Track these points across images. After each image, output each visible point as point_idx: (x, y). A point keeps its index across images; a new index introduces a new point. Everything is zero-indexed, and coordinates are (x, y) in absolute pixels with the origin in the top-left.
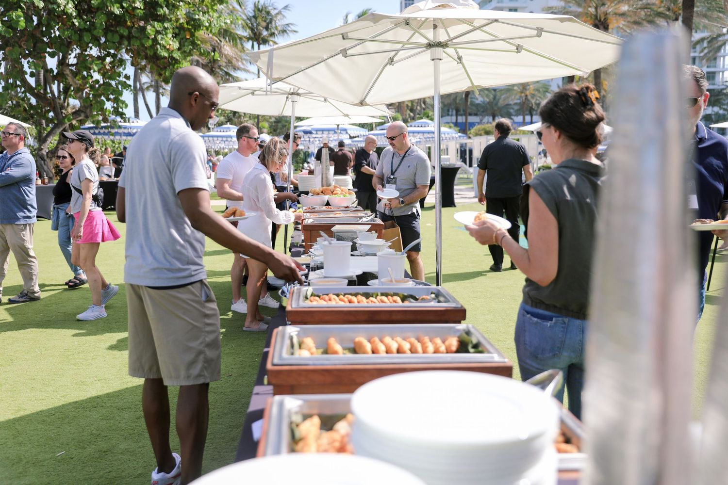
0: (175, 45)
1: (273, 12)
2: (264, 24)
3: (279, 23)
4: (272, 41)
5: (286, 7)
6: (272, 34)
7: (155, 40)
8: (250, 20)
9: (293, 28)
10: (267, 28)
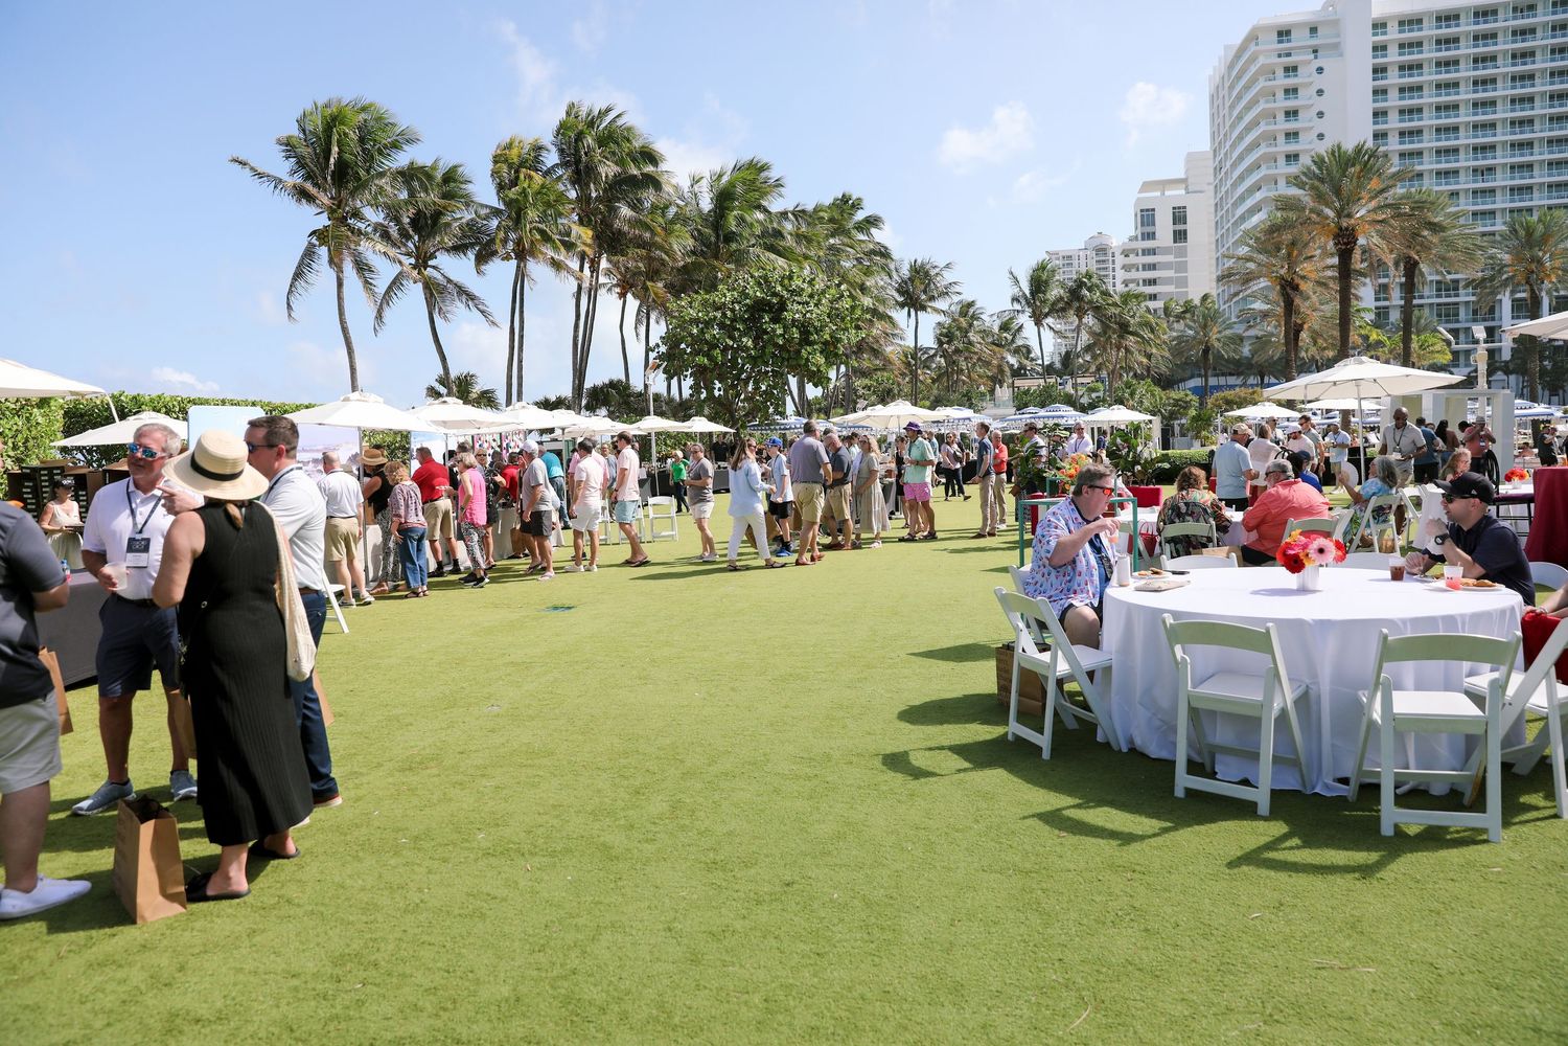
0: (822, 361)
1: (933, 272)
2: (922, 287)
3: (941, 282)
4: (931, 307)
5: (948, 266)
6: (932, 298)
7: (807, 360)
8: (906, 283)
9: (957, 288)
10: (925, 292)
